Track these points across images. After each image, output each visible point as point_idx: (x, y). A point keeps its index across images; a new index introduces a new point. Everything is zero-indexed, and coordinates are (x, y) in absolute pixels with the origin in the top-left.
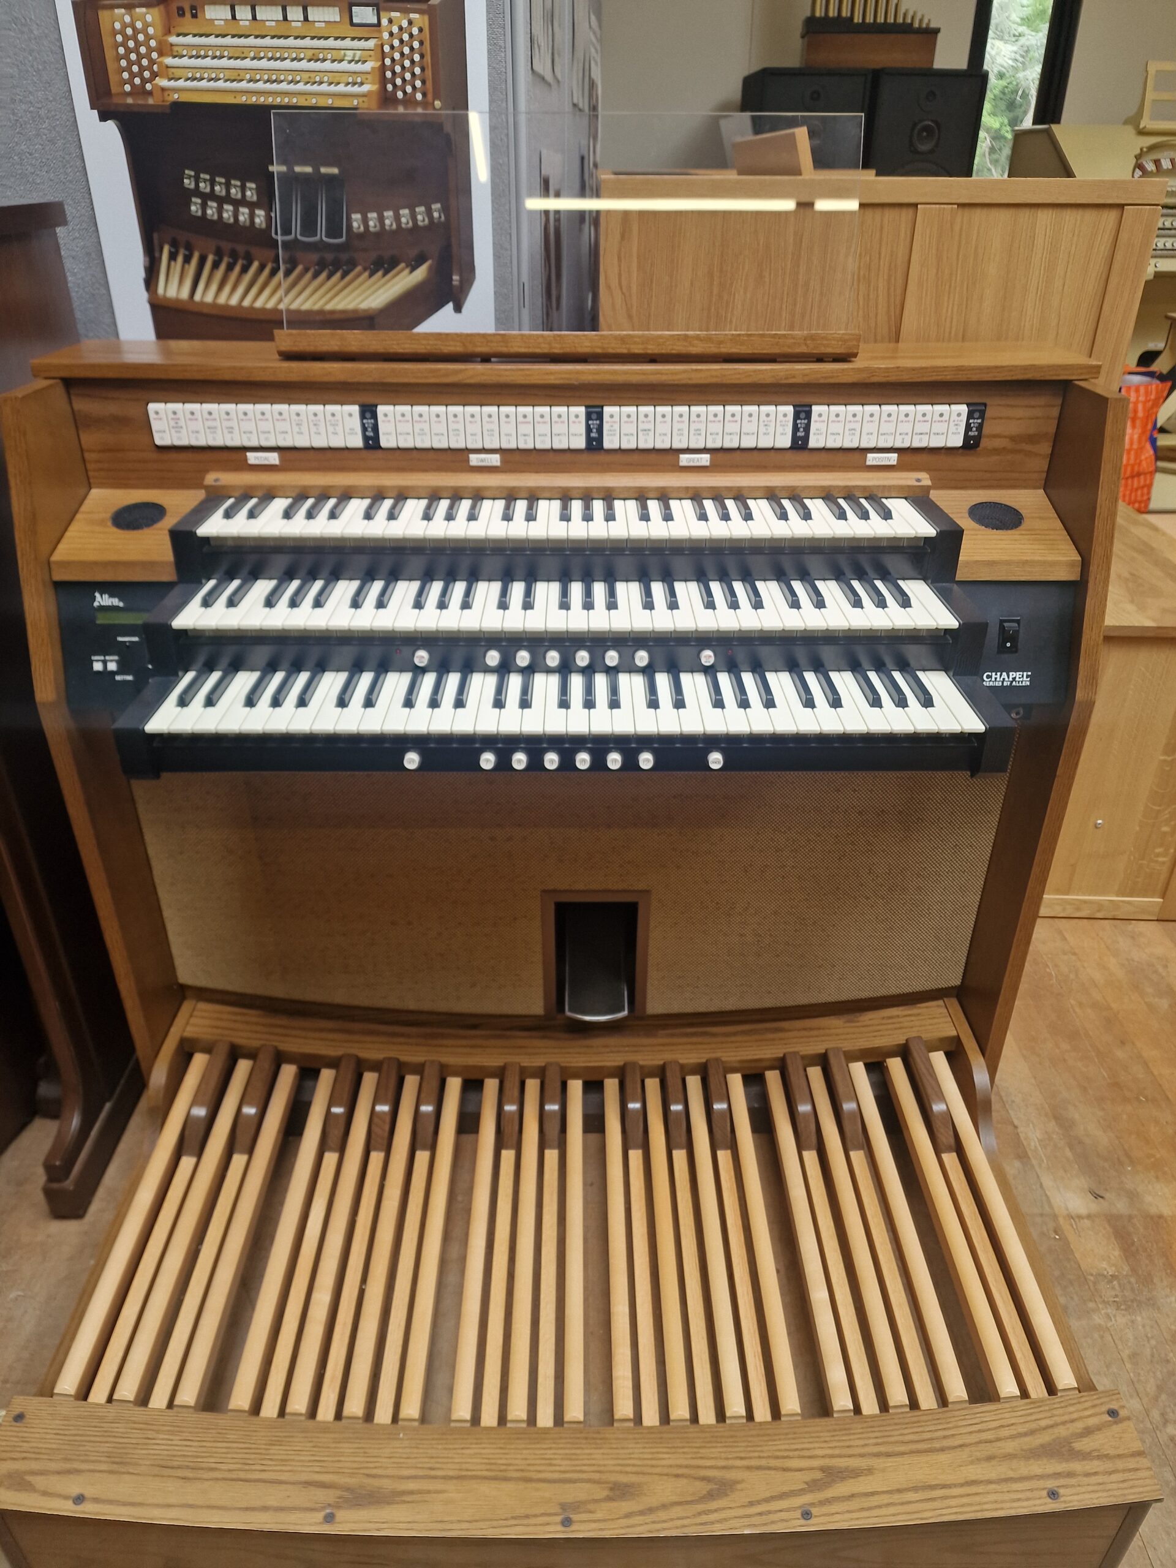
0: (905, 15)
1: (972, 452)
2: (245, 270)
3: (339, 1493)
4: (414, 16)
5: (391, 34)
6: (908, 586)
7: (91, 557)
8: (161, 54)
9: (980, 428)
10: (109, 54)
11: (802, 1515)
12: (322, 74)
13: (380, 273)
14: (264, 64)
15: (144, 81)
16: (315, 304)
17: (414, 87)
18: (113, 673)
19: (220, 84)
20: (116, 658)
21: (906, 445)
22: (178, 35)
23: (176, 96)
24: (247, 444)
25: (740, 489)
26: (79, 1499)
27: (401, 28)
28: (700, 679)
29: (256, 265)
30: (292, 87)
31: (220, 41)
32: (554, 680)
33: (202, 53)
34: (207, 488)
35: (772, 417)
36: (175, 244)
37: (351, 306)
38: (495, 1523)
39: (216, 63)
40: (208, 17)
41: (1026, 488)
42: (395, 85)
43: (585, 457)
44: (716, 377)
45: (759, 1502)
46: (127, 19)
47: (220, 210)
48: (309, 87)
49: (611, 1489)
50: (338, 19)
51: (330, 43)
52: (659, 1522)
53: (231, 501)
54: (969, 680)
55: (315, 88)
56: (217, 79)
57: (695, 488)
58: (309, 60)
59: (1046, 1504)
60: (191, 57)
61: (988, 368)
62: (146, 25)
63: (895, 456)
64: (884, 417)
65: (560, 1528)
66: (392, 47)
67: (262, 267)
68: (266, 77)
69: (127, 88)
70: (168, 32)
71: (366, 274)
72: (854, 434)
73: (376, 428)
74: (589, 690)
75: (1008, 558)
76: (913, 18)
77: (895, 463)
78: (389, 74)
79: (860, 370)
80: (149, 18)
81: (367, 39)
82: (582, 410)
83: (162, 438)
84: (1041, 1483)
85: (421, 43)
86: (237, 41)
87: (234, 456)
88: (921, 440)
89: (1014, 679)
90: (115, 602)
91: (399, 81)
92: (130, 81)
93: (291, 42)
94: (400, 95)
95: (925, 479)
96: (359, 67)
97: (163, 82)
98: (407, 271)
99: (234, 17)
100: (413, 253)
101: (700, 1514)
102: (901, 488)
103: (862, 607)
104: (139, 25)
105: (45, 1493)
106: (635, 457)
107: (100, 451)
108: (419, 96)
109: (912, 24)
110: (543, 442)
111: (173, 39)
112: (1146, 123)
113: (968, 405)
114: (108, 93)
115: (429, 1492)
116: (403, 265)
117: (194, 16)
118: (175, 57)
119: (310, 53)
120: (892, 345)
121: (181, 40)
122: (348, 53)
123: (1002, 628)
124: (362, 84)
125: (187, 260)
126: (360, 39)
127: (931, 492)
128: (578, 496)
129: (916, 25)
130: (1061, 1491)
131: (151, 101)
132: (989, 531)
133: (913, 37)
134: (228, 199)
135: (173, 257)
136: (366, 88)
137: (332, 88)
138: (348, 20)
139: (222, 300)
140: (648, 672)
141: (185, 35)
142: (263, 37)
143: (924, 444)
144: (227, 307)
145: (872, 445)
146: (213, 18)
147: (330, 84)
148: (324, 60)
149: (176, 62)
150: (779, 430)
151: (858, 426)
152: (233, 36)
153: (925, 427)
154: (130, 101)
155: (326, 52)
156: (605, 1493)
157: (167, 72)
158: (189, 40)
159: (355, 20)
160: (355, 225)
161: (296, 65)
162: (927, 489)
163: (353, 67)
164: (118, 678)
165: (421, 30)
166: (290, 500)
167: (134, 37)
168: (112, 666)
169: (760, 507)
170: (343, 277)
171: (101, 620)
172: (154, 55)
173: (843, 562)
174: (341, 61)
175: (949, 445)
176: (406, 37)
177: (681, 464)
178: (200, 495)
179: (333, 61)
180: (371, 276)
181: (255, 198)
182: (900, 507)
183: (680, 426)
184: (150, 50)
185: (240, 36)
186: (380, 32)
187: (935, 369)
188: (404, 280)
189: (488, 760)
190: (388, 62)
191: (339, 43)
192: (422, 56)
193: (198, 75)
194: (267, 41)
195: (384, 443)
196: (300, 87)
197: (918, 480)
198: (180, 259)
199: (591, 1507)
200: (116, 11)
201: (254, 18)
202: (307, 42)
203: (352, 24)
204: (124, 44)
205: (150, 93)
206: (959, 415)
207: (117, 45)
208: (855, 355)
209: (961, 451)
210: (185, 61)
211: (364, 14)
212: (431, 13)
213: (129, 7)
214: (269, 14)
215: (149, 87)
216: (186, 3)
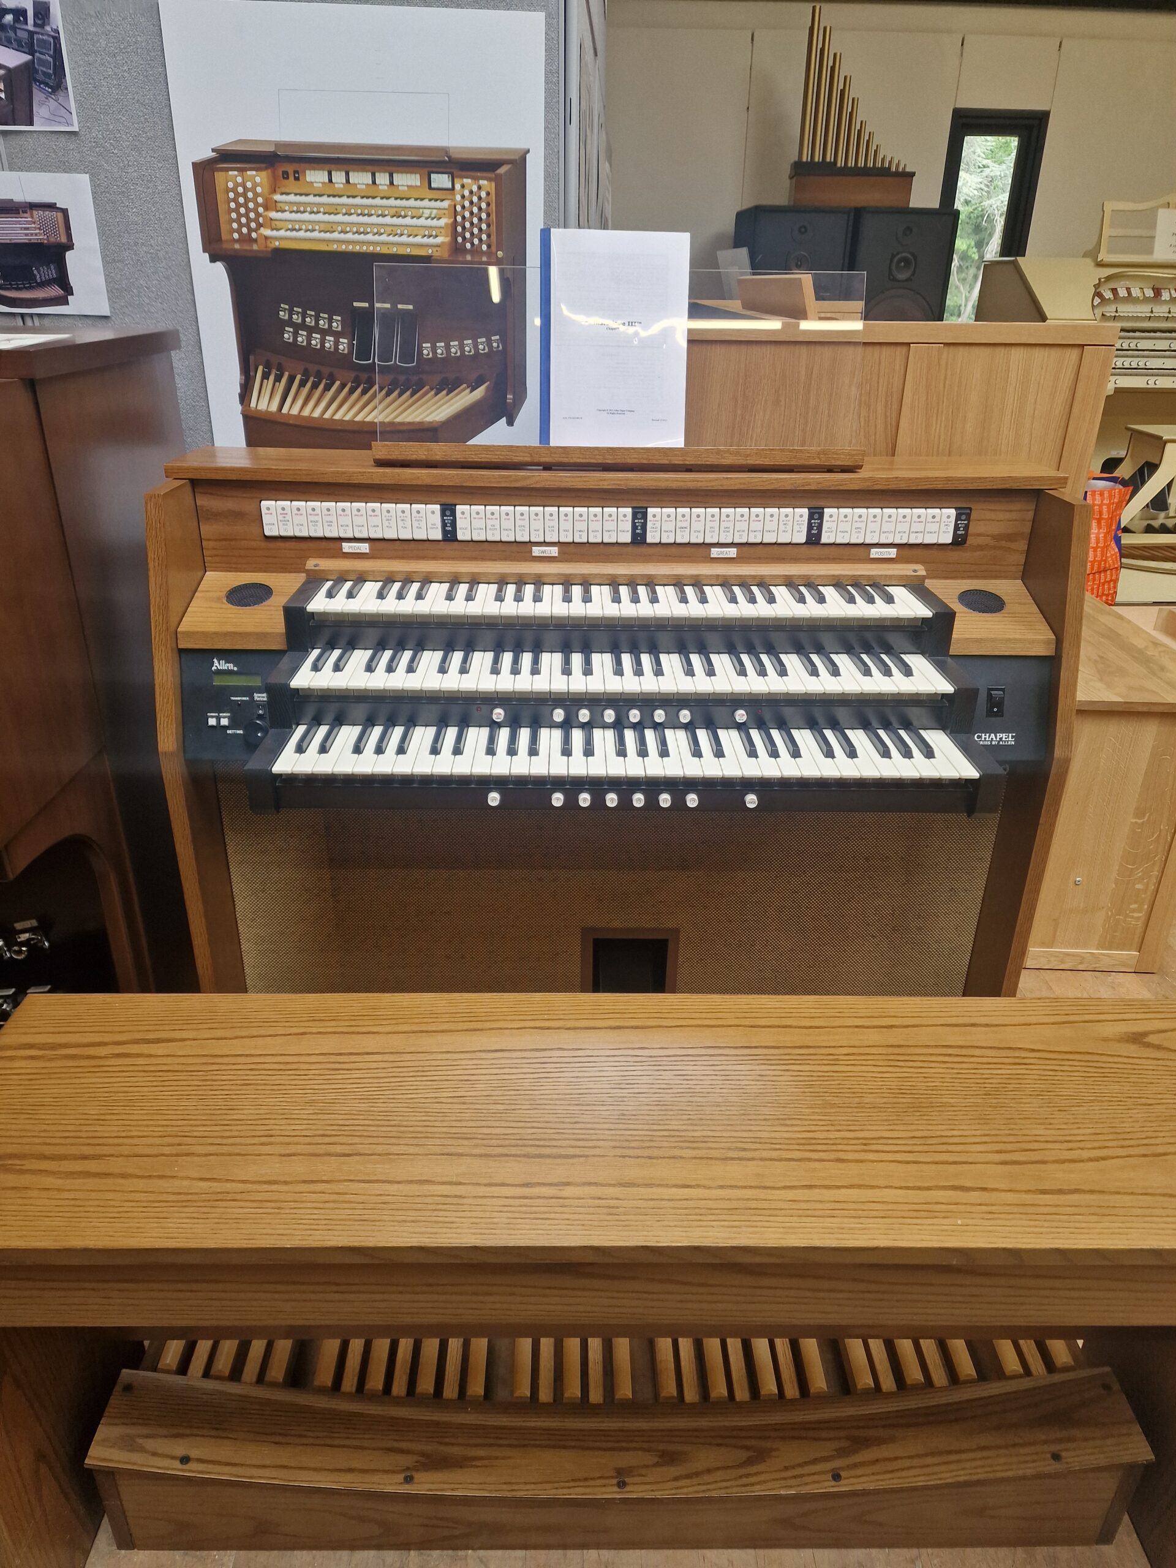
0: (883, 160)
1: (960, 547)
2: (327, 388)
3: (416, 1458)
4: (483, 182)
5: (463, 197)
6: (907, 658)
7: (213, 629)
8: (266, 208)
9: (966, 527)
10: (222, 208)
11: (833, 1477)
12: (402, 228)
13: (444, 392)
14: (354, 218)
15: (250, 230)
16: (387, 416)
17: (481, 240)
18: (225, 728)
19: (316, 234)
20: (229, 714)
21: (904, 541)
22: (282, 194)
23: (277, 243)
24: (342, 535)
25: (762, 577)
26: (185, 1460)
27: (471, 192)
28: (734, 734)
29: (338, 383)
30: (376, 238)
31: (318, 199)
32: (610, 734)
33: (302, 209)
34: (308, 572)
35: (790, 518)
36: (268, 366)
37: (418, 420)
38: (556, 1485)
39: (313, 217)
40: (308, 179)
41: (1006, 578)
42: (464, 238)
43: (630, 549)
44: (744, 484)
45: (793, 1467)
46: (239, 180)
47: (309, 338)
48: (391, 239)
49: (660, 1457)
50: (418, 184)
51: (412, 203)
52: (704, 1484)
53: (329, 584)
54: (963, 736)
55: (397, 239)
56: (313, 230)
57: (724, 576)
58: (393, 217)
59: (1049, 1465)
60: (291, 212)
61: (973, 479)
62: (255, 185)
63: (894, 550)
64: (886, 518)
65: (616, 1489)
66: (463, 207)
67: (343, 386)
68: (355, 229)
69: (236, 236)
70: (274, 191)
71: (433, 393)
72: (859, 532)
73: (454, 523)
74: (642, 742)
75: (993, 636)
76: (890, 162)
77: (894, 556)
78: (459, 229)
79: (864, 479)
80: (258, 179)
81: (442, 200)
82: (628, 511)
83: (271, 530)
84: (1046, 1448)
85: (488, 204)
86: (332, 200)
87: (331, 545)
88: (916, 537)
89: (1001, 739)
90: (231, 666)
91: (468, 235)
92: (239, 231)
93: (378, 201)
94: (468, 246)
95: (921, 570)
96: (435, 223)
97: (267, 232)
98: (468, 390)
99: (330, 181)
100: (474, 376)
101: (741, 1477)
102: (901, 577)
103: (871, 676)
104: (249, 185)
105: (154, 1454)
106: (674, 550)
107: (216, 540)
108: (484, 247)
109: (889, 168)
110: (595, 537)
111: (277, 197)
112: (1103, 256)
113: (956, 508)
114: (220, 239)
115: (497, 1458)
116: (465, 385)
117: (297, 179)
118: (277, 211)
119: (393, 211)
120: (889, 458)
121: (284, 198)
122: (425, 211)
123: (990, 696)
124: (436, 236)
125: (278, 379)
126: (436, 200)
127: (926, 581)
128: (624, 582)
129: (893, 169)
130: (1063, 1454)
131: (255, 247)
132: (976, 614)
133: (890, 179)
134: (316, 329)
135: (266, 376)
136: (439, 240)
137: (411, 240)
138: (427, 185)
139: (306, 412)
140: (690, 727)
141: (288, 194)
142: (354, 197)
143: (919, 541)
144: (310, 418)
145: (875, 541)
146: (313, 180)
147: (409, 236)
148: (405, 217)
149: (279, 215)
150: (796, 528)
151: (863, 525)
152: (329, 196)
153: (919, 527)
154: (237, 246)
155: (406, 210)
156: (656, 1459)
157: (271, 224)
158: (291, 198)
159: (433, 185)
160: (425, 352)
161: (381, 220)
162: (923, 578)
163: (429, 222)
164: (229, 732)
165: (488, 194)
166: (381, 583)
167: (244, 195)
168: (225, 722)
169: (781, 592)
170: (412, 395)
171: (217, 682)
172: (261, 210)
173: (853, 639)
174: (419, 218)
175: (941, 542)
176: (475, 199)
177: (712, 556)
178: (301, 578)
179: (413, 217)
180: (436, 394)
181: (340, 329)
182: (899, 593)
183: (712, 525)
184: (257, 205)
185: (334, 196)
186: (454, 195)
187: (928, 479)
188: (465, 398)
189: (558, 799)
190: (459, 219)
191: (419, 203)
192: (488, 215)
193: (297, 227)
194: (358, 201)
195: (460, 537)
196: (384, 238)
197: (915, 571)
198: (272, 378)
199: (643, 1471)
200: (230, 173)
201: (348, 181)
202: (392, 202)
203: (430, 187)
204: (235, 200)
205: (255, 241)
206: (949, 517)
207: (229, 201)
208: (861, 467)
209: (951, 547)
210: (286, 215)
211: (441, 180)
212: (497, 180)
213: (242, 170)
214: (361, 179)
215: (254, 235)
216: (290, 168)
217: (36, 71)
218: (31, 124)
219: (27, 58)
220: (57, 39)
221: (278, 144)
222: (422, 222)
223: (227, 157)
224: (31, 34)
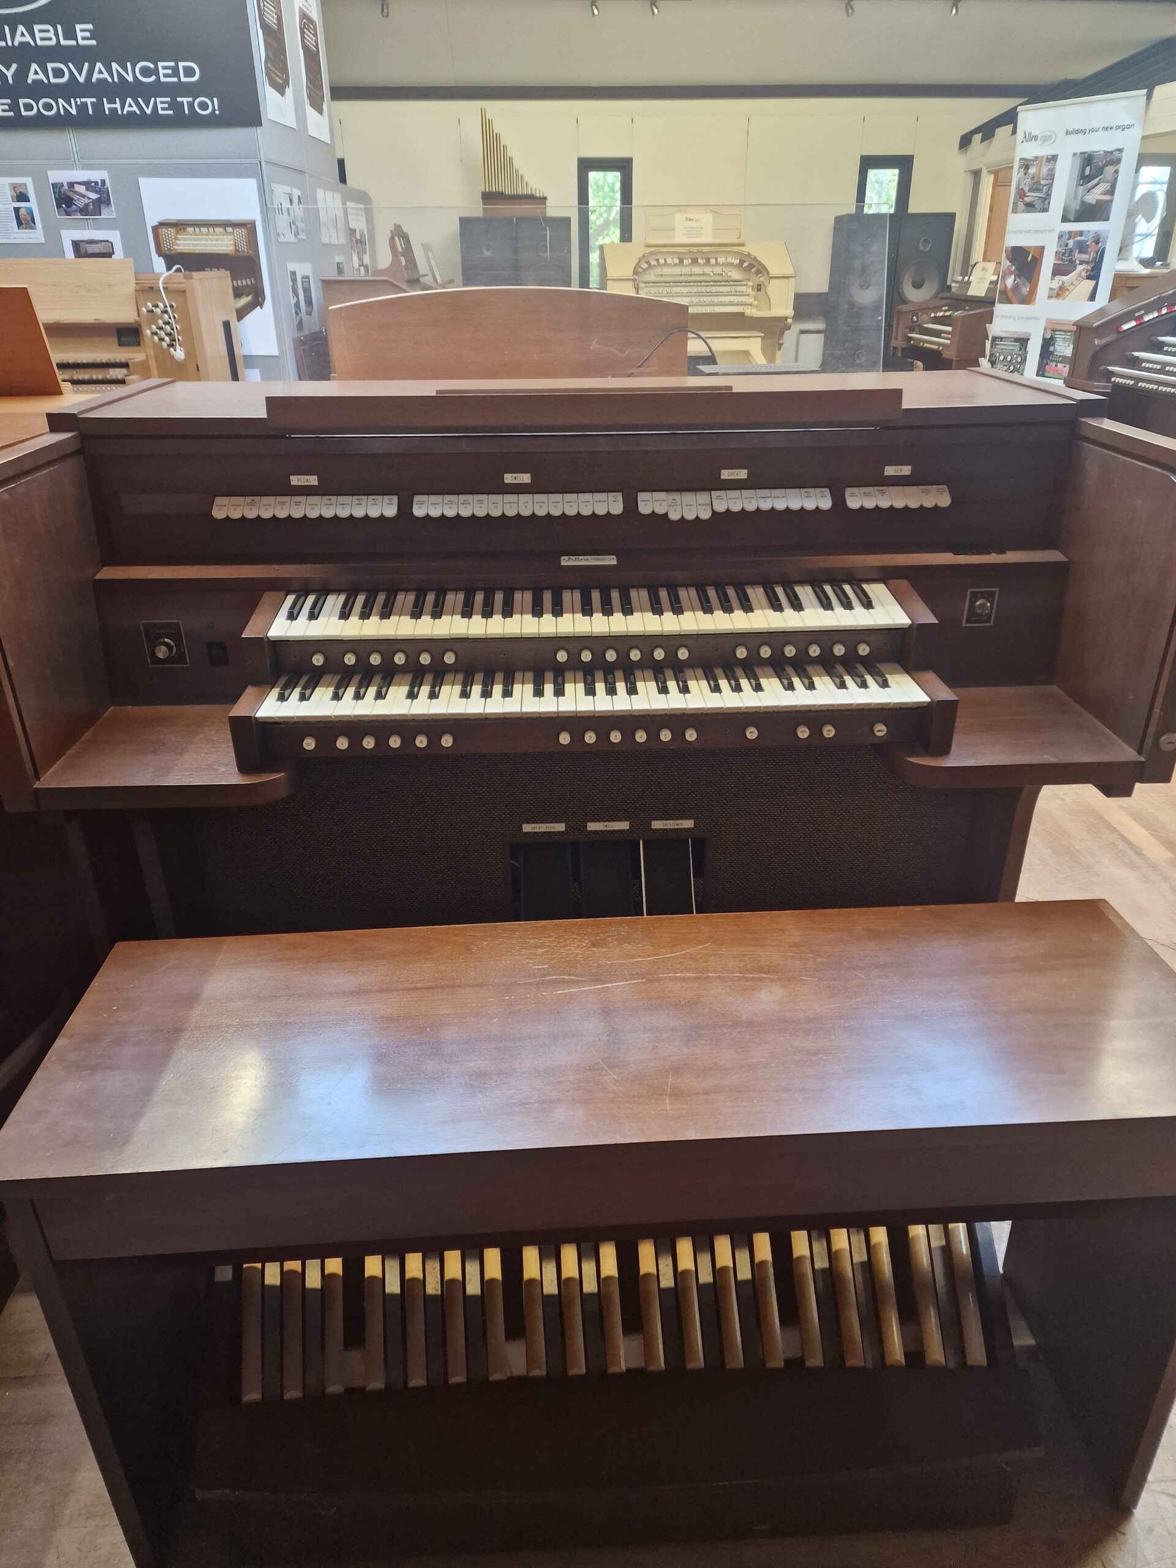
0: (531, 190)
4: (243, 230)
5: (237, 234)
8: (175, 239)
12: (219, 245)
14: (203, 242)
17: (244, 248)
19: (191, 247)
23: (179, 250)
27: (239, 233)
30: (210, 248)
31: (191, 237)
33: (186, 240)
39: (190, 242)
40: (188, 230)
42: (238, 247)
46: (166, 231)
48: (215, 248)
50: (223, 231)
51: (221, 237)
55: (217, 248)
58: (215, 241)
62: (171, 233)
66: (237, 238)
68: (204, 246)
70: (177, 234)
78: (237, 245)
80: (172, 231)
81: (231, 236)
85: (245, 237)
92: (167, 247)
93: (210, 237)
94: (240, 250)
96: (229, 243)
97: (176, 247)
99: (195, 231)
100: (247, 292)
104: (169, 233)
108: (246, 250)
109: (531, 195)
111: (179, 236)
114: (161, 249)
117: (184, 230)
118: (179, 241)
121: (181, 236)
122: (226, 239)
126: (229, 236)
129: (538, 196)
131: (172, 252)
136: (231, 248)
138: (225, 231)
147: (221, 247)
154: (166, 252)
155: (219, 239)
157: (177, 245)
158: (183, 236)
159: (227, 231)
161: (212, 242)
163: (227, 243)
165: (245, 233)
167: (168, 236)
172: (174, 240)
176: (241, 235)
179: (222, 241)
185: (196, 235)
186: (234, 234)
190: (237, 241)
191: (223, 237)
193: (185, 245)
194: (204, 237)
196: (213, 248)
200: (163, 229)
201: (200, 231)
202: (215, 237)
204: (165, 237)
205: (172, 250)
210: (181, 242)
211: (230, 230)
212: (247, 229)
213: (167, 228)
214: (204, 230)
215: (172, 248)
216: (182, 227)
217: (101, 200)
218: (100, 215)
219: (99, 196)
220: (108, 191)
221: (178, 220)
222: (225, 242)
223: (162, 224)
224: (100, 189)
